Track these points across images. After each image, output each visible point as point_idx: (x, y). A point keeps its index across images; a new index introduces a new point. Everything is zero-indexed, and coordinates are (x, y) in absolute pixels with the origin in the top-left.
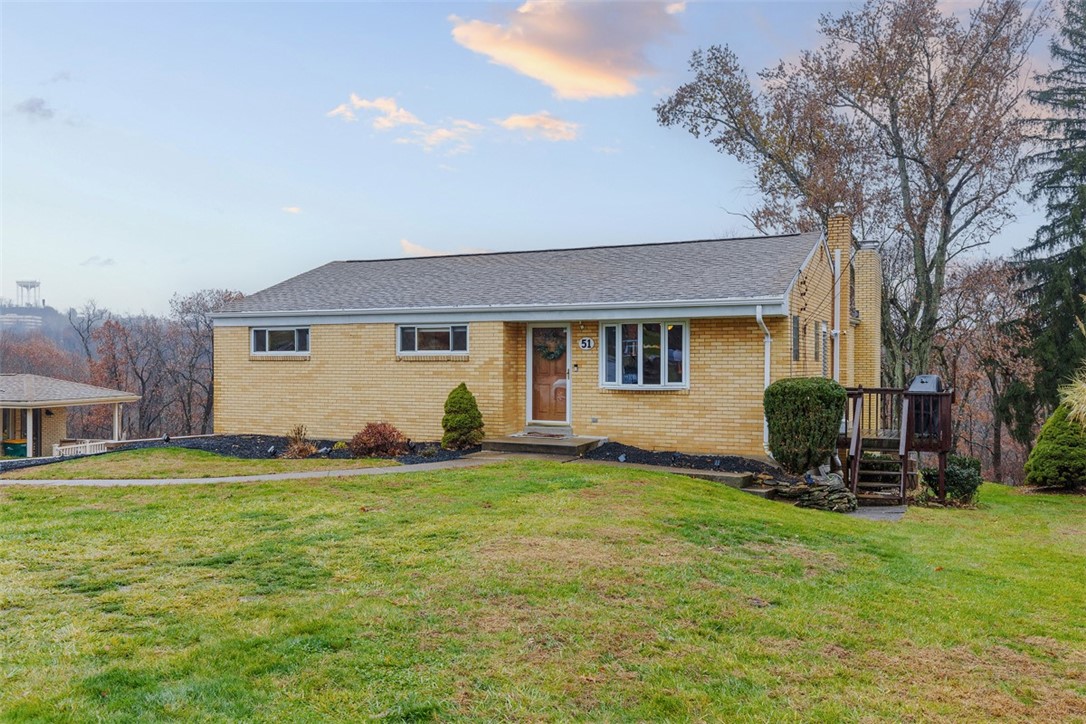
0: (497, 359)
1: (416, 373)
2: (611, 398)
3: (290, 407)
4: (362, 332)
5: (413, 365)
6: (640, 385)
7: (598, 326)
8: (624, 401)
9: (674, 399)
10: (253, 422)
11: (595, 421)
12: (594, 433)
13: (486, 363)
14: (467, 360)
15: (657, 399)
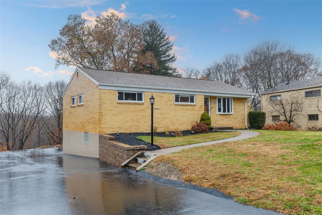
0: (203, 105)
1: (181, 109)
2: (219, 116)
3: (136, 121)
4: (164, 95)
5: (180, 107)
6: (227, 113)
7: (216, 98)
8: (221, 117)
9: (231, 116)
11: (216, 122)
12: (216, 125)
13: (200, 107)
14: (195, 106)
15: (227, 116)
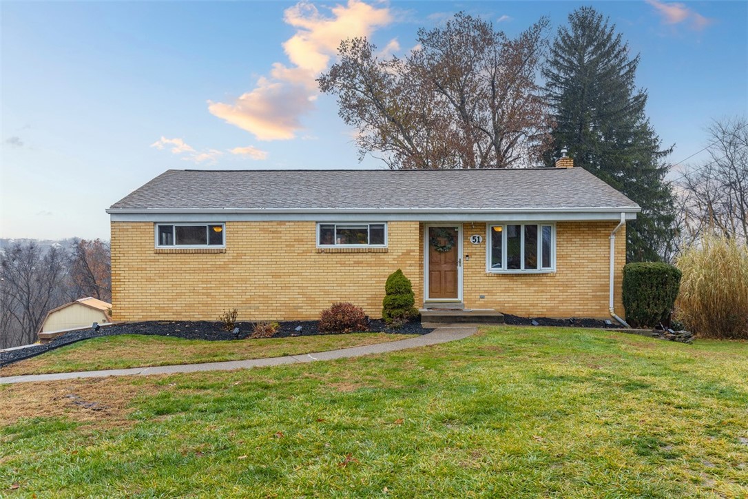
0: (414, 251)
1: (337, 263)
2: (496, 280)
3: (203, 294)
4: (282, 228)
5: (334, 256)
6: (522, 270)
8: (505, 281)
9: (545, 280)
10: (162, 309)
11: (482, 297)
12: (481, 306)
13: (403, 254)
14: (386, 252)
15: (531, 280)
